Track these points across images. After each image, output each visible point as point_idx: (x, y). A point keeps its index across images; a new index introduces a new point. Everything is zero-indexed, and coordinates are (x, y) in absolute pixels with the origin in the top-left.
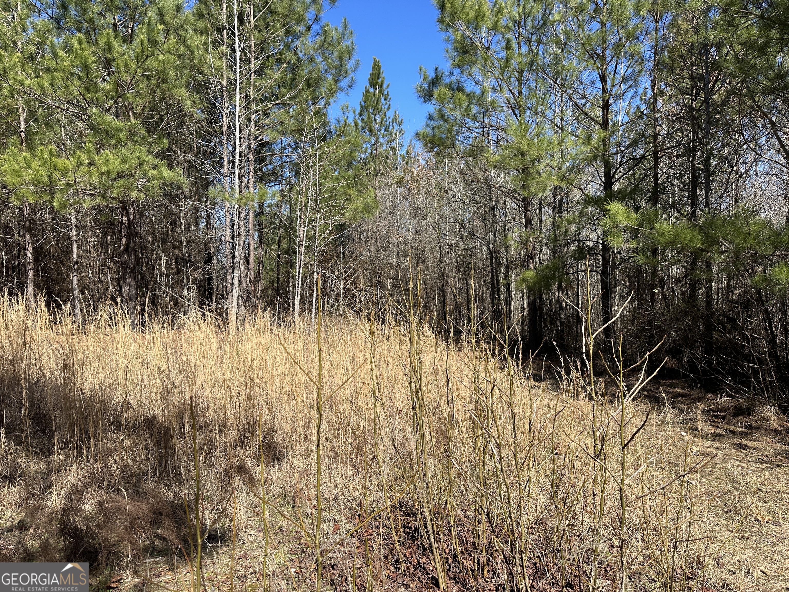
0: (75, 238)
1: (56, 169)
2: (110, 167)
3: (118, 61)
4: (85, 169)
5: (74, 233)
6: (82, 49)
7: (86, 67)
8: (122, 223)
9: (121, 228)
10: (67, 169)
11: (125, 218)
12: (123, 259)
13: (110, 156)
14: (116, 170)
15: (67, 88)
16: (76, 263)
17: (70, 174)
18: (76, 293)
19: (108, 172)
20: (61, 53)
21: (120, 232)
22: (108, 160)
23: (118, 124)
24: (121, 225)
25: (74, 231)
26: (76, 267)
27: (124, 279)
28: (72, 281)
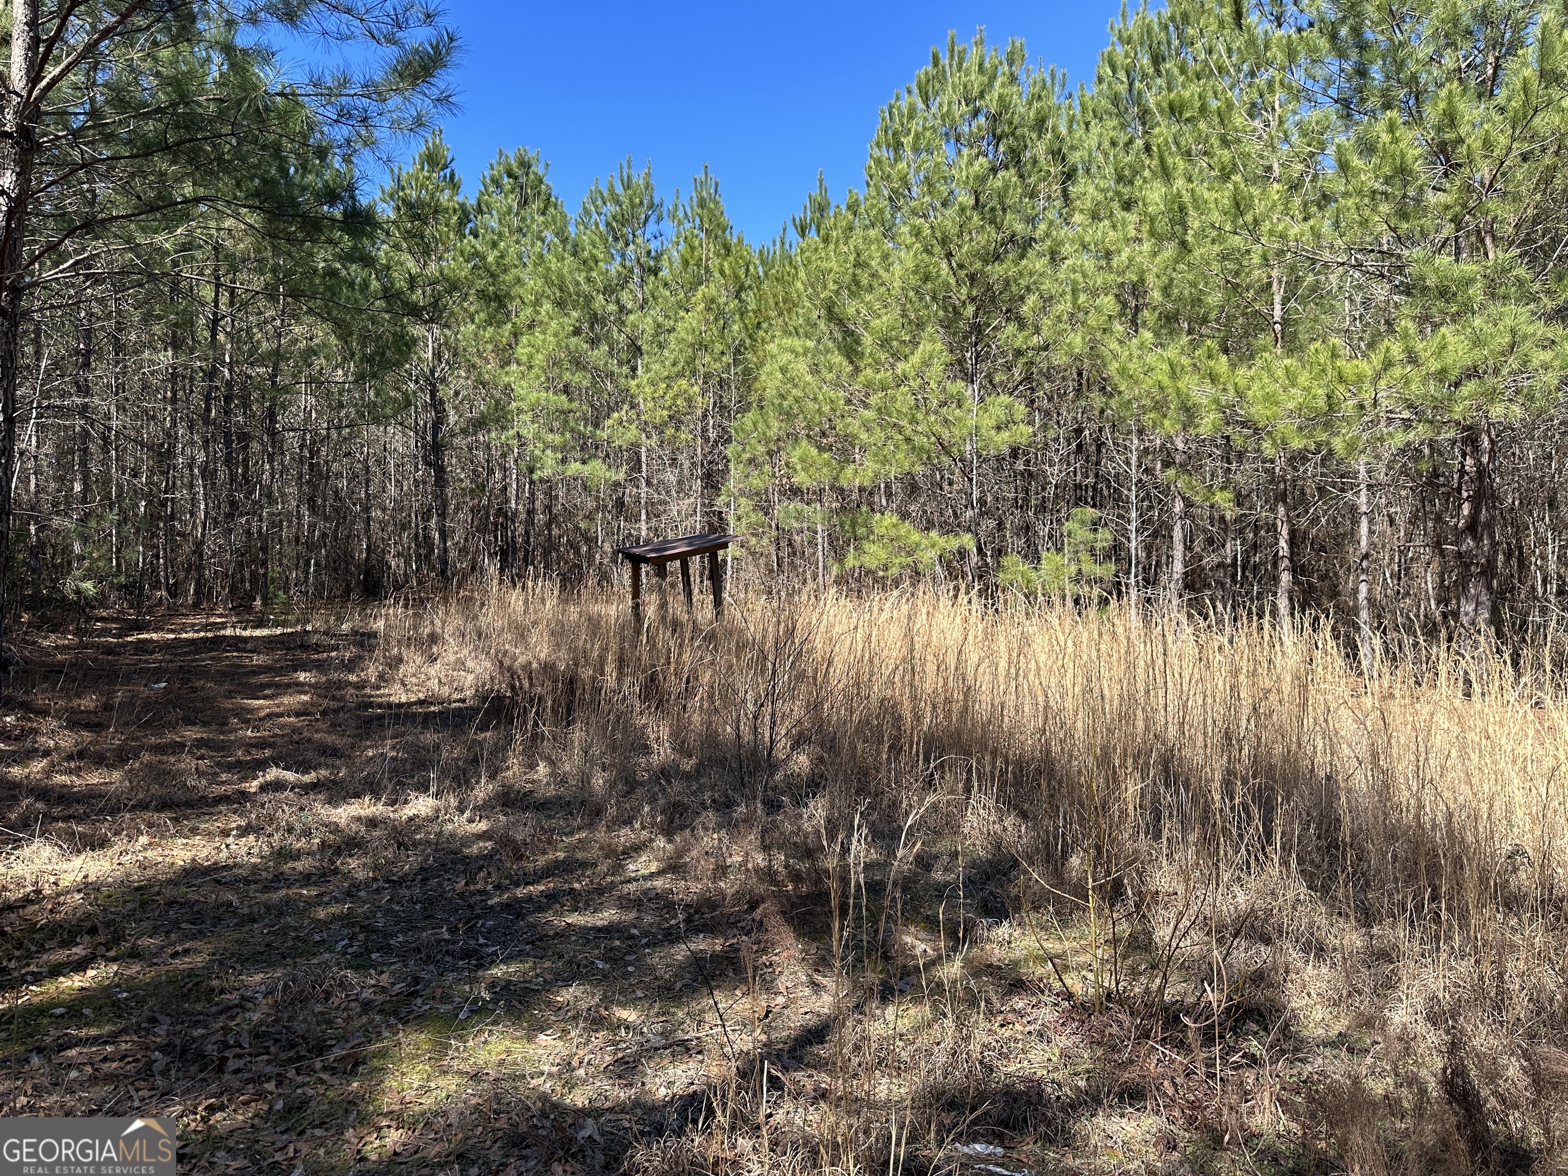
0: (1364, 508)
1: (1341, 379)
2: (1449, 361)
3: (1468, 141)
4: (1397, 371)
5: (1363, 499)
6: (1395, 141)
7: (1402, 172)
8: (1462, 472)
9: (1460, 484)
10: (1360, 378)
11: (1469, 461)
12: (1464, 548)
13: (1450, 339)
14: (1459, 365)
15: (1364, 223)
16: (1366, 556)
17: (1366, 385)
18: (1364, 615)
19: (1443, 371)
20: (1356, 162)
21: (1459, 490)
22: (1444, 347)
23: (1468, 268)
24: (1461, 477)
25: (1364, 493)
26: (1365, 564)
27: (1465, 588)
28: (1356, 591)
